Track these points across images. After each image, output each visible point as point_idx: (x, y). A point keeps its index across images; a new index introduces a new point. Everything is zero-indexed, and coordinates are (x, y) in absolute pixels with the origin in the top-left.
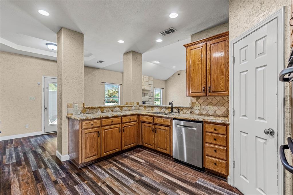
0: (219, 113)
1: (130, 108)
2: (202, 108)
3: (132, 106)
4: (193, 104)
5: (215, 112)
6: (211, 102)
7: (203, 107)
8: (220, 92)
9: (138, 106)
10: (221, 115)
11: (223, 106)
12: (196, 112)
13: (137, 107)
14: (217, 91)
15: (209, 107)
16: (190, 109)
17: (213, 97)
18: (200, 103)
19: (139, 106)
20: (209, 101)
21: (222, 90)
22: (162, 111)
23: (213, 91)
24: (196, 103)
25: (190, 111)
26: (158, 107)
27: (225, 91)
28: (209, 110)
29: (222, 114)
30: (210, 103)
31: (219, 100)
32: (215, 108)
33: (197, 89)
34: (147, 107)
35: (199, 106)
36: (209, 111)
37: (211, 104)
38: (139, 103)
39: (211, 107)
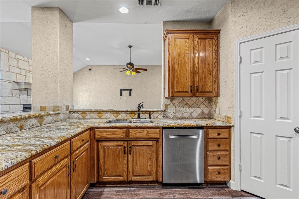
0: (195, 115)
1: (57, 116)
2: (177, 110)
3: (59, 113)
4: (167, 106)
5: (191, 114)
6: (187, 104)
7: (179, 109)
8: (208, 92)
9: (68, 112)
10: (197, 117)
11: (198, 107)
12: (171, 115)
13: (67, 114)
14: (205, 91)
15: (185, 108)
16: (163, 112)
17: (189, 98)
18: (175, 105)
19: (70, 112)
20: (185, 103)
21: (210, 90)
22: (120, 117)
23: (201, 91)
24: (170, 105)
25: (163, 114)
26: (113, 113)
27: (212, 92)
28: (184, 113)
29: (198, 116)
30: (186, 104)
31: (195, 101)
32: (191, 110)
33: (183, 88)
34: (88, 113)
35: (174, 108)
36: (185, 113)
37: (187, 105)
38: (69, 106)
39: (187, 108)
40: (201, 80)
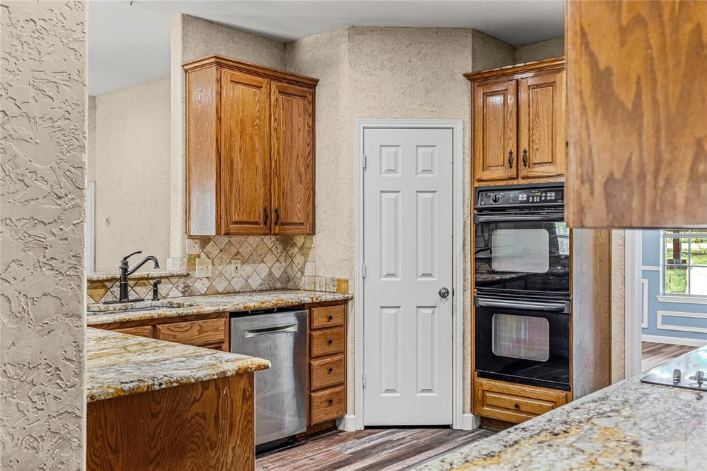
0: (255, 283)
2: (217, 272)
4: (192, 260)
5: (247, 281)
6: (238, 253)
7: (220, 268)
8: (295, 224)
10: (259, 288)
11: (262, 261)
12: (201, 286)
14: (291, 221)
15: (233, 266)
16: (182, 280)
17: (242, 238)
18: (211, 256)
20: (234, 251)
21: (299, 219)
23: (284, 221)
24: (199, 256)
25: (182, 285)
27: (302, 224)
28: (232, 278)
29: (261, 285)
30: (236, 255)
31: (254, 246)
32: (248, 269)
33: (250, 213)
35: (210, 267)
36: (234, 279)
37: (239, 256)
39: (239, 266)
40: (283, 193)
